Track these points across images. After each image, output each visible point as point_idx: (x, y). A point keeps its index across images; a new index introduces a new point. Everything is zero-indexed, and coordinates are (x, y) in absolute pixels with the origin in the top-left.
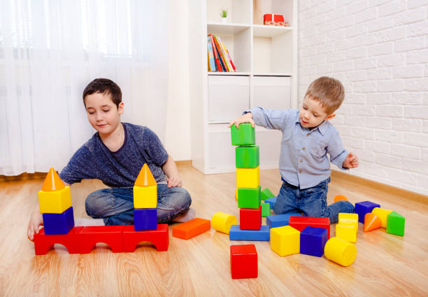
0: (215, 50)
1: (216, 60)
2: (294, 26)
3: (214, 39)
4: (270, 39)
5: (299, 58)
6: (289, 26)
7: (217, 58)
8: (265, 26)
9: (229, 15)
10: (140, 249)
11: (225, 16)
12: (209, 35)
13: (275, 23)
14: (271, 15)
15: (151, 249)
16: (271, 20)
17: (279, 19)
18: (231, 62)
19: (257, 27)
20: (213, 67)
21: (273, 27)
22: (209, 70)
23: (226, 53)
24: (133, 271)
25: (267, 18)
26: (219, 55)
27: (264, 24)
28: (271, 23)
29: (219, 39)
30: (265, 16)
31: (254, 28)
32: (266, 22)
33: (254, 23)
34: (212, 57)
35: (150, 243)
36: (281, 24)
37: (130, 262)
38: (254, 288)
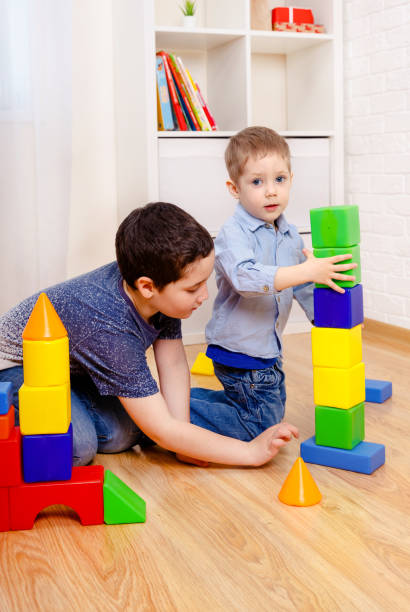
0: (172, 84)
1: (173, 106)
2: (335, 34)
3: (169, 61)
4: (283, 57)
5: (346, 98)
6: (325, 32)
7: (176, 100)
8: (276, 34)
9: (198, 10)
10: (44, 522)
11: (190, 12)
12: (159, 54)
13: (296, 27)
14: (287, 10)
15: (70, 521)
16: (287, 20)
17: (305, 18)
18: (205, 109)
19: (257, 35)
20: (168, 121)
21: (291, 36)
22: (160, 127)
23: (195, 92)
24: (39, 571)
25: (278, 16)
26: (181, 95)
27: (273, 28)
28: (288, 27)
29: (180, 63)
30: (274, 12)
31: (253, 37)
32: (277, 26)
33: (252, 28)
34: (165, 100)
35: (63, 507)
36: (308, 29)
37: (29, 552)
38: (300, 600)
